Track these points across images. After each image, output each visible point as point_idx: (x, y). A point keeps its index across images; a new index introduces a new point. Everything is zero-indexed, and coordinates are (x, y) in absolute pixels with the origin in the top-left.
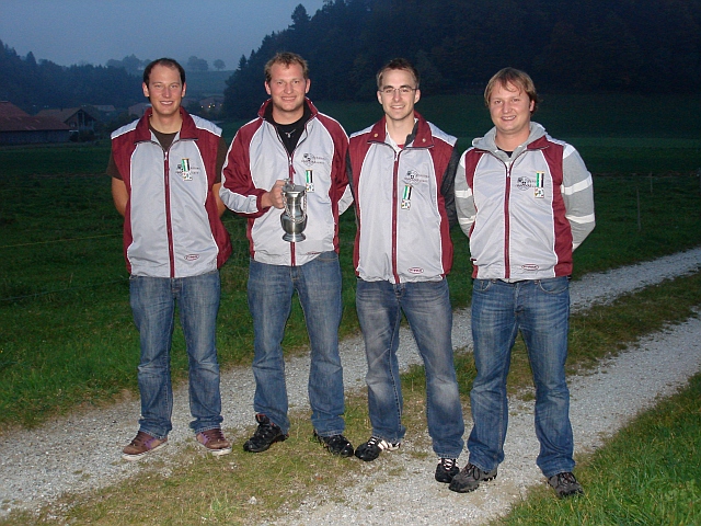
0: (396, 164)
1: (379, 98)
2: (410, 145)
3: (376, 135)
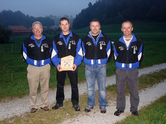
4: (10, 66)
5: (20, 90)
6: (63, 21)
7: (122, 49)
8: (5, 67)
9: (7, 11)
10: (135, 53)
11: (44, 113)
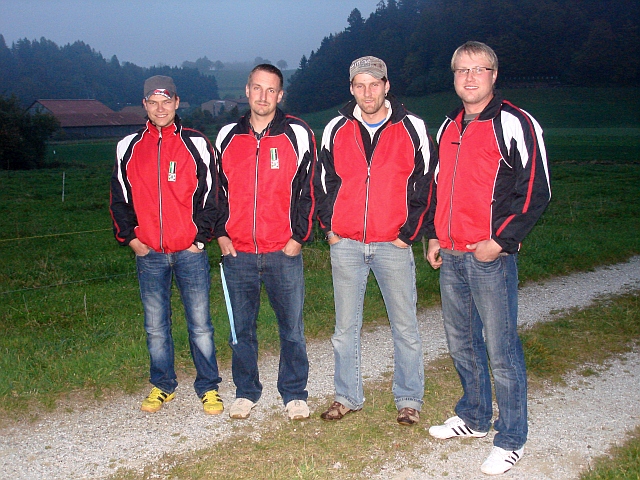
4: (67, 261)
5: (127, 361)
8: (49, 265)
9: (35, 43)
11: (242, 458)
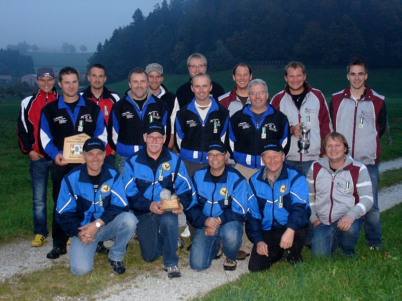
0: (356, 108)
1: (348, 77)
2: (363, 99)
3: (346, 95)
6: (68, 76)
7: (192, 124)
10: (216, 131)
